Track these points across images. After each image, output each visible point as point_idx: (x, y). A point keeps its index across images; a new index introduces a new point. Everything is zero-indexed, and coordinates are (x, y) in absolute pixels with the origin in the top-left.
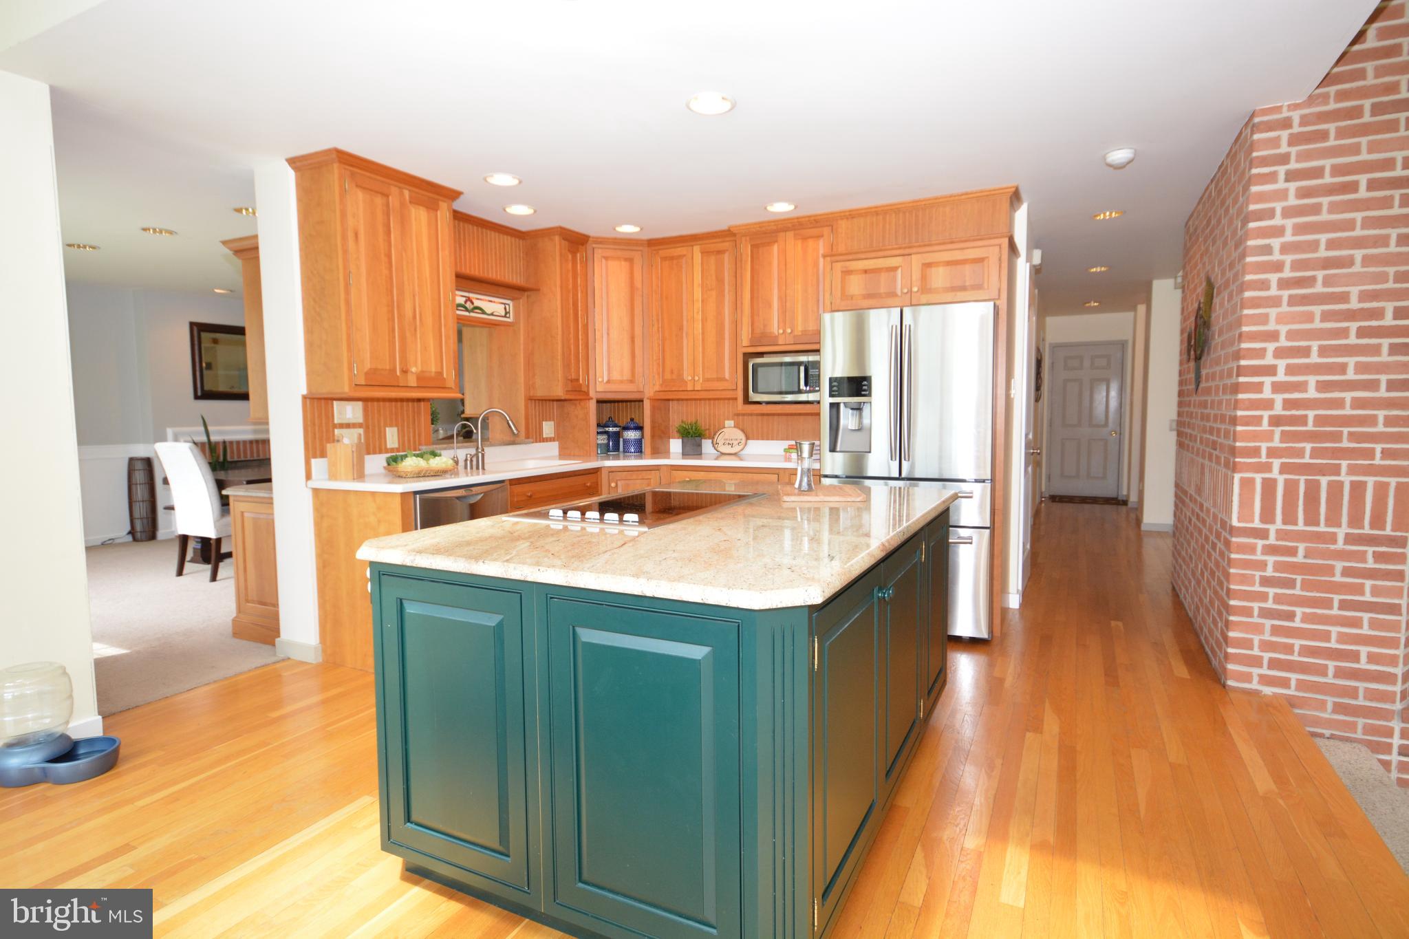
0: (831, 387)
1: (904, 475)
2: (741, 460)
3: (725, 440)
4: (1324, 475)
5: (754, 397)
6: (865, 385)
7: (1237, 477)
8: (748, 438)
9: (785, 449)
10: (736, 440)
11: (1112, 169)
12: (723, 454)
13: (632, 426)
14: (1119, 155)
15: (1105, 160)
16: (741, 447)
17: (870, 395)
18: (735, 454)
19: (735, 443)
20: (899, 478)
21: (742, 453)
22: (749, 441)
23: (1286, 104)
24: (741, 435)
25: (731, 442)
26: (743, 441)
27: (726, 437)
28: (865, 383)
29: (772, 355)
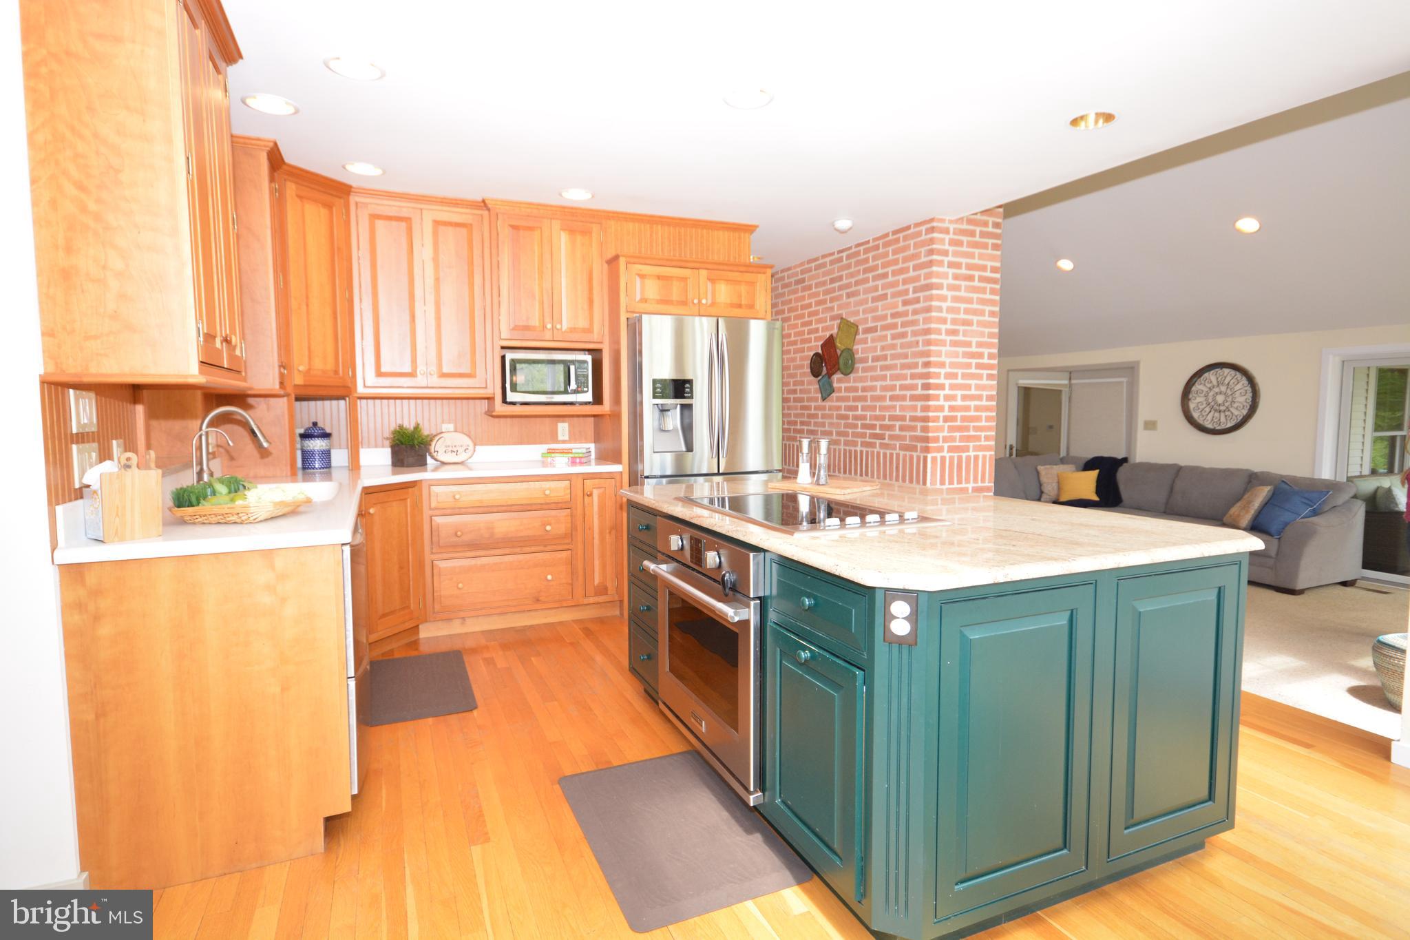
0: (654, 388)
1: (721, 472)
2: (471, 469)
3: (446, 446)
4: (964, 452)
5: (511, 396)
6: (687, 388)
7: (929, 456)
8: (475, 445)
9: (543, 454)
10: (461, 446)
11: (838, 233)
12: (443, 463)
13: (316, 432)
14: (843, 224)
15: (834, 226)
16: (469, 453)
17: (692, 397)
18: (461, 463)
19: (461, 450)
20: (719, 474)
21: (470, 461)
22: (477, 447)
23: (948, 218)
24: (467, 441)
25: (455, 449)
26: (471, 447)
27: (449, 443)
28: (687, 385)
29: (538, 351)
